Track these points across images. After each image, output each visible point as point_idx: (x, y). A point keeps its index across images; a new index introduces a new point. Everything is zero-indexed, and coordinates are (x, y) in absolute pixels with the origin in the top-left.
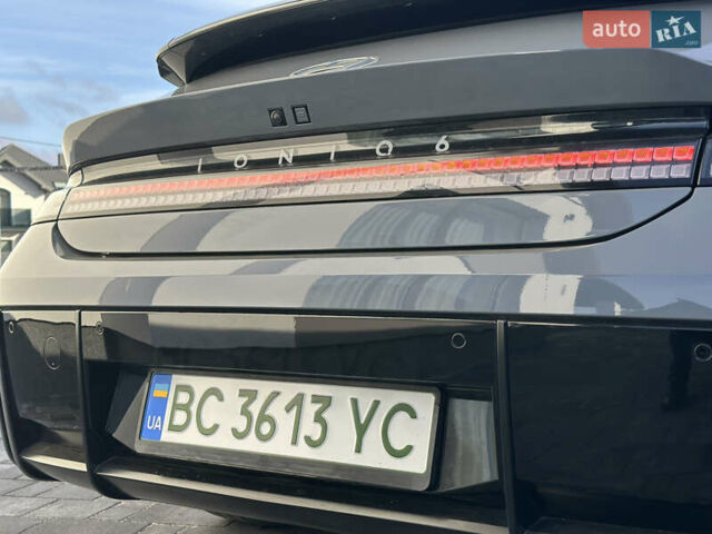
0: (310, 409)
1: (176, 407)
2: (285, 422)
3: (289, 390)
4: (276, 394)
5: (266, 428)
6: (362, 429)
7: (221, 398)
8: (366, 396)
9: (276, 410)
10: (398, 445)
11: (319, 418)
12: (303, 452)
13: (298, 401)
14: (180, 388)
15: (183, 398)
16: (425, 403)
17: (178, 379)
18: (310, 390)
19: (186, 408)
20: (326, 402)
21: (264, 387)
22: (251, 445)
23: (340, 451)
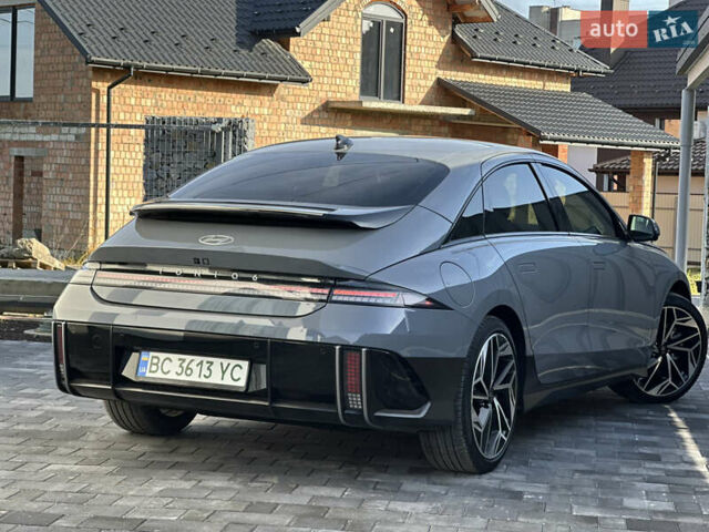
0: (205, 366)
1: (152, 364)
2: (196, 370)
3: (198, 359)
4: (192, 361)
5: (189, 372)
6: (224, 373)
7: (171, 360)
8: (225, 362)
9: (193, 366)
10: (236, 377)
11: (209, 368)
12: (203, 380)
13: (202, 362)
14: (153, 357)
15: (155, 361)
16: (245, 364)
17: (152, 354)
18: (206, 359)
19: (157, 364)
20: (212, 363)
21: (188, 358)
22: (183, 377)
23: (216, 379)
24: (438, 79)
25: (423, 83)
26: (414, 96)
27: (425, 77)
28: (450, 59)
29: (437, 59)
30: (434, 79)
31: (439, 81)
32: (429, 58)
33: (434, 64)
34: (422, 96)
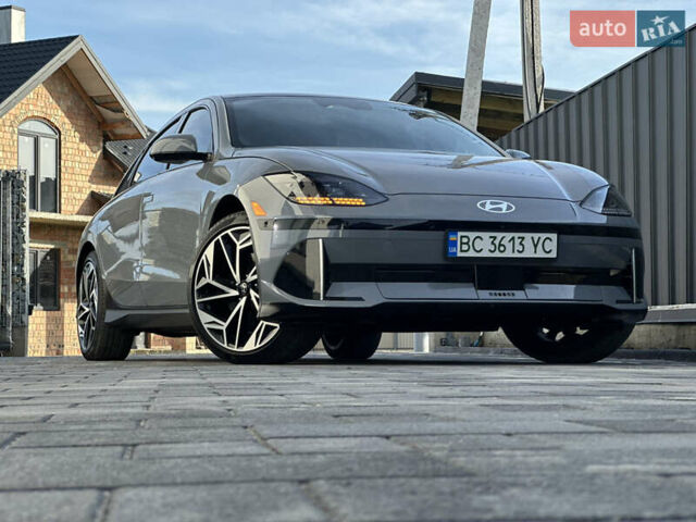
24: (92, 192)
25: (78, 196)
26: (70, 208)
27: (80, 191)
28: (102, 174)
29: (90, 173)
30: (88, 192)
31: (93, 194)
32: (84, 172)
33: (88, 178)
34: (77, 209)
